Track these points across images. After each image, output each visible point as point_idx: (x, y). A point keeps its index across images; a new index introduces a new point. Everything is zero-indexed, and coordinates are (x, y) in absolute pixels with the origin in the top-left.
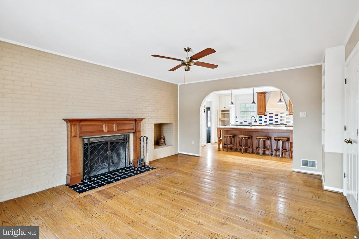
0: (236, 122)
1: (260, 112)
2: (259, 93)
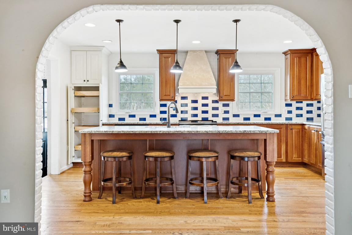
0: (111, 116)
1: (165, 95)
2: (164, 52)
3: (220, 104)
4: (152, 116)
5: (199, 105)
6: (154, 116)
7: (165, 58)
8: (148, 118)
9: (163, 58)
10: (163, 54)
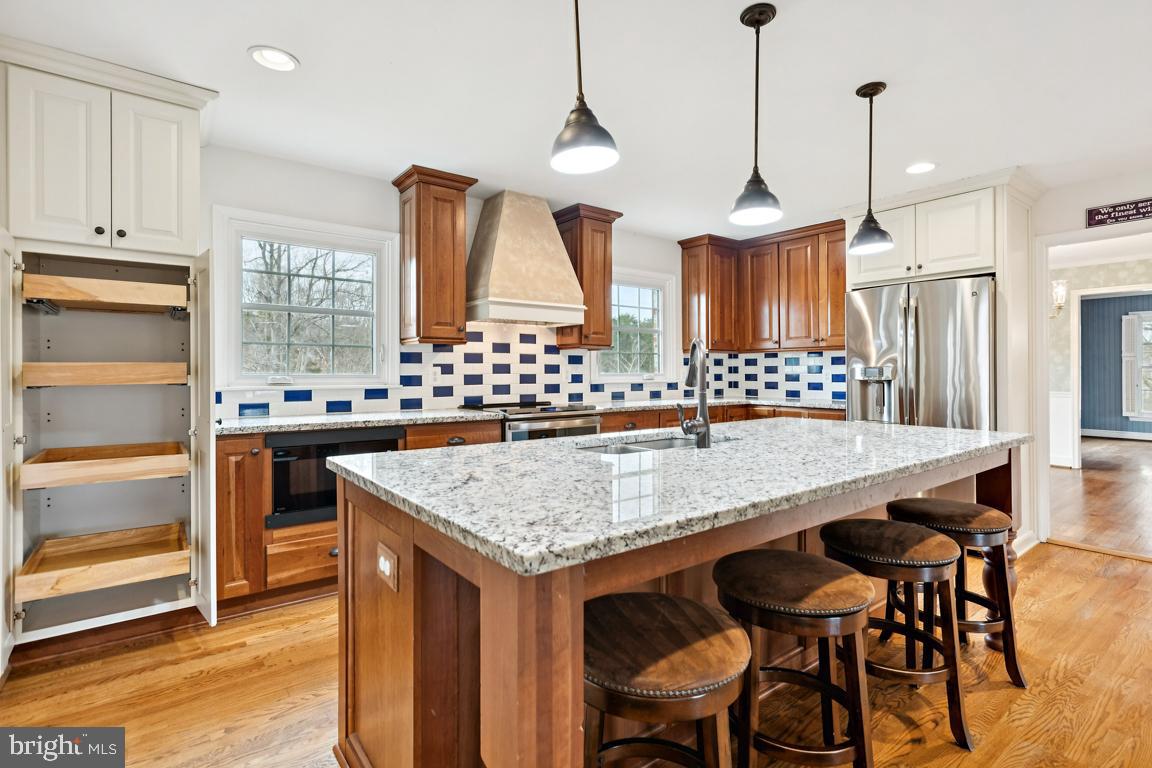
1: (438, 324)
2: (433, 179)
3: (563, 355)
4: (371, 394)
5: (512, 358)
6: (382, 394)
7: (436, 198)
8: (358, 400)
9: (432, 200)
10: (432, 186)
